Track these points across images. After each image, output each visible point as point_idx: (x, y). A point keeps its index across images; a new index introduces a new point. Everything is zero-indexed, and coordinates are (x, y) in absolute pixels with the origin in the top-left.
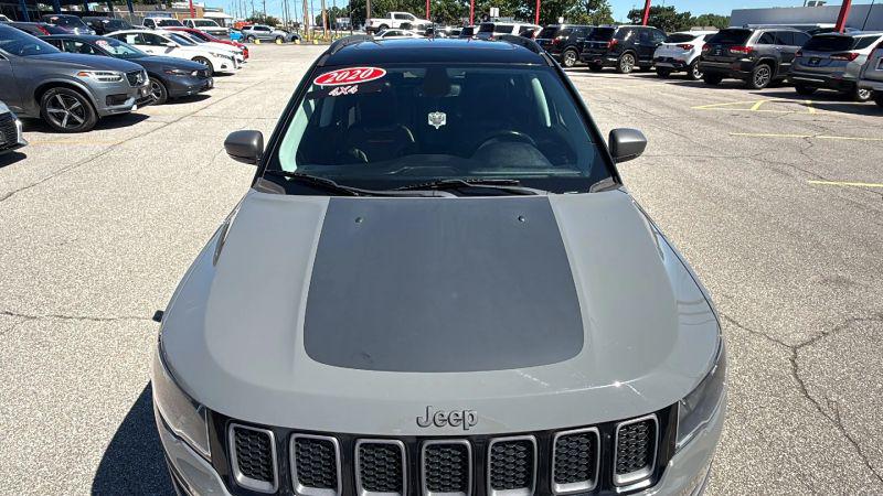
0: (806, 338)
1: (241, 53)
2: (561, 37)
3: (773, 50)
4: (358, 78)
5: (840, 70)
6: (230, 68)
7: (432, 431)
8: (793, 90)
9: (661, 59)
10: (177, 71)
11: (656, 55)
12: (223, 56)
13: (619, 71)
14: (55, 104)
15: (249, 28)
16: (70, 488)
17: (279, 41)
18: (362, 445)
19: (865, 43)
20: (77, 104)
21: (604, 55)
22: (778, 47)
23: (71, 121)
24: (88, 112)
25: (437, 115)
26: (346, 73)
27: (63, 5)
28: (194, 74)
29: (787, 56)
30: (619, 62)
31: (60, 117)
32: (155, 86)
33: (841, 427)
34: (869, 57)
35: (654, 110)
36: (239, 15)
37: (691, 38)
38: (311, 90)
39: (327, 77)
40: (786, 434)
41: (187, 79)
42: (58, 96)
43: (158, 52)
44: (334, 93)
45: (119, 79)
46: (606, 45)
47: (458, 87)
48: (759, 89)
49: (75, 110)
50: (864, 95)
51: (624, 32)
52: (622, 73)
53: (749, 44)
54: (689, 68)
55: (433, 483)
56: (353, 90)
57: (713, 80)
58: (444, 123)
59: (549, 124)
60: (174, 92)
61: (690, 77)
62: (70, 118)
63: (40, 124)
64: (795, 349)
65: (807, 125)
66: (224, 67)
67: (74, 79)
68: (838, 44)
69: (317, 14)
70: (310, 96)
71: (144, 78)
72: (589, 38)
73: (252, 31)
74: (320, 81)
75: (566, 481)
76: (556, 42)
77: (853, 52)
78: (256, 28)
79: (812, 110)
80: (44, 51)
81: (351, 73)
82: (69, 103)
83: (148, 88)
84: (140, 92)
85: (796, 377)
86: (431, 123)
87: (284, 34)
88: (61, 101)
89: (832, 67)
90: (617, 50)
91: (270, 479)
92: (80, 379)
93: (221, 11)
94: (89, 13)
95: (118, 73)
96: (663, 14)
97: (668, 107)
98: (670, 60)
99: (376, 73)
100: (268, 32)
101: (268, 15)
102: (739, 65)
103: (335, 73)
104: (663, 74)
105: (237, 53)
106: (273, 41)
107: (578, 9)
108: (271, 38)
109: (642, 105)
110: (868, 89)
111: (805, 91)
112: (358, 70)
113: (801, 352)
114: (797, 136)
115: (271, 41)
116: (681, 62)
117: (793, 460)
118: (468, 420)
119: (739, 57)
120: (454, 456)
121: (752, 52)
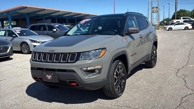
4: (86, 21)
7: (50, 52)
18: (44, 54)
25: (100, 27)
44: (81, 23)
86: (99, 29)
91: (35, 59)
99: (89, 20)
120: (52, 56)
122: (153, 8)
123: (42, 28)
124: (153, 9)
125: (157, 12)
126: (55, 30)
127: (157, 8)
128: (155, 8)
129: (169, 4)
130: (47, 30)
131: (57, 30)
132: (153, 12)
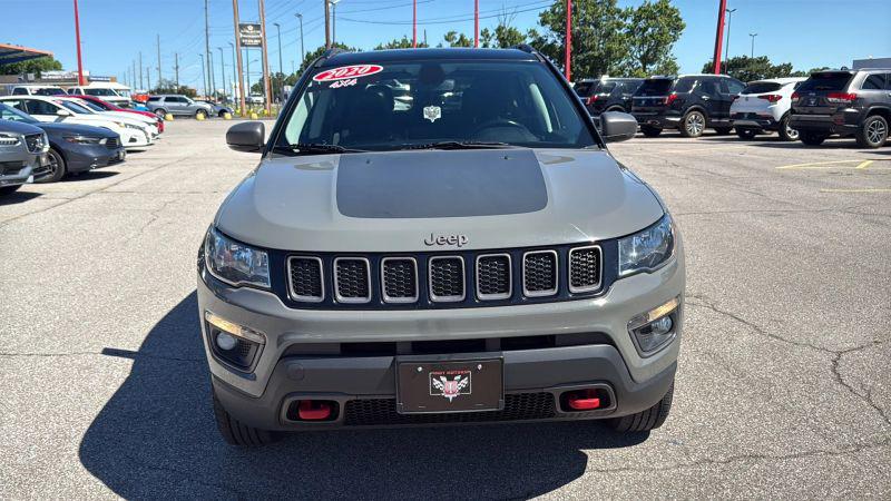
0: (855, 346)
1: (155, 124)
2: (602, 95)
3: (883, 97)
4: (357, 73)
6: (141, 142)
7: (436, 248)
9: (740, 116)
10: (80, 138)
11: (733, 111)
12: (133, 126)
13: (685, 135)
15: (157, 99)
17: (201, 116)
18: (386, 263)
21: (661, 114)
25: (432, 109)
26: (344, 70)
28: (103, 142)
30: (683, 122)
33: (869, 401)
35: (725, 171)
36: (138, 86)
37: (777, 87)
38: (311, 85)
39: (327, 74)
41: (93, 148)
44: (334, 86)
45: (15, 142)
46: (661, 100)
47: (452, 82)
48: (876, 147)
51: (688, 81)
52: (688, 136)
53: (852, 89)
54: (779, 126)
55: (437, 290)
56: (353, 83)
57: (813, 137)
58: (439, 116)
59: (550, 130)
60: (74, 165)
61: (783, 137)
64: (839, 354)
66: (133, 140)
69: (255, 81)
70: (310, 90)
71: (43, 142)
72: (639, 93)
73: (161, 103)
74: (320, 77)
75: (534, 289)
76: (593, 100)
78: (167, 100)
81: (350, 70)
83: (47, 157)
84: (38, 160)
85: (834, 372)
86: (426, 116)
87: (208, 106)
90: (679, 106)
91: (318, 294)
93: (114, 80)
95: (16, 135)
96: (754, 67)
97: (745, 168)
98: (752, 116)
99: (373, 69)
100: (184, 104)
101: (181, 84)
102: (842, 117)
103: (333, 71)
104: (746, 135)
105: (149, 124)
106: (193, 116)
107: (629, 64)
108: (188, 112)
109: (711, 167)
112: (356, 68)
113: (844, 357)
115: (190, 117)
116: (767, 118)
118: (461, 240)
119: (840, 108)
120: (452, 269)
121: (855, 100)
122: (242, 27)
124: (245, 33)
125: (260, 45)
127: (257, 27)
128: (250, 28)
129: (299, 16)
132: (243, 45)
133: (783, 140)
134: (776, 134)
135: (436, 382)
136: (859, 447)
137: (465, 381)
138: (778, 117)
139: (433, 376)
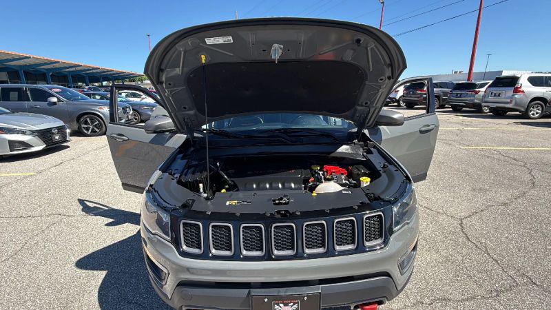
0: (467, 215)
3: (439, 91)
5: (472, 98)
8: (451, 109)
10: (146, 107)
14: (86, 123)
16: (88, 292)
18: (243, 228)
19: (482, 86)
20: (97, 122)
22: (440, 89)
23: (93, 131)
24: (102, 127)
27: (90, 83)
28: (154, 109)
29: (445, 94)
31: (87, 129)
32: (135, 115)
33: (489, 254)
34: (485, 92)
40: (460, 258)
42: (88, 119)
43: (137, 100)
49: (95, 126)
50: (486, 110)
54: (398, 101)
55: (277, 246)
57: (410, 106)
60: (144, 117)
62: (93, 129)
63: (78, 133)
64: (461, 220)
65: (458, 123)
67: (96, 111)
68: (469, 87)
71: (130, 110)
75: (341, 245)
77: (477, 90)
79: (461, 118)
80: (82, 98)
82: (92, 123)
83: (132, 115)
84: (128, 117)
85: (463, 232)
88: (89, 121)
89: (468, 97)
91: (199, 247)
92: (94, 242)
94: (103, 86)
102: (421, 98)
110: (488, 107)
111: (457, 109)
113: (464, 222)
114: (455, 128)
116: (393, 98)
117: (465, 269)
119: (421, 95)
120: (287, 232)
123: (14, 95)
126: (55, 100)
130: (28, 100)
131: (58, 98)
133: (399, 106)
134: (396, 104)
135: (276, 307)
136: (498, 292)
137: (296, 306)
138: (398, 98)
139: (274, 304)
